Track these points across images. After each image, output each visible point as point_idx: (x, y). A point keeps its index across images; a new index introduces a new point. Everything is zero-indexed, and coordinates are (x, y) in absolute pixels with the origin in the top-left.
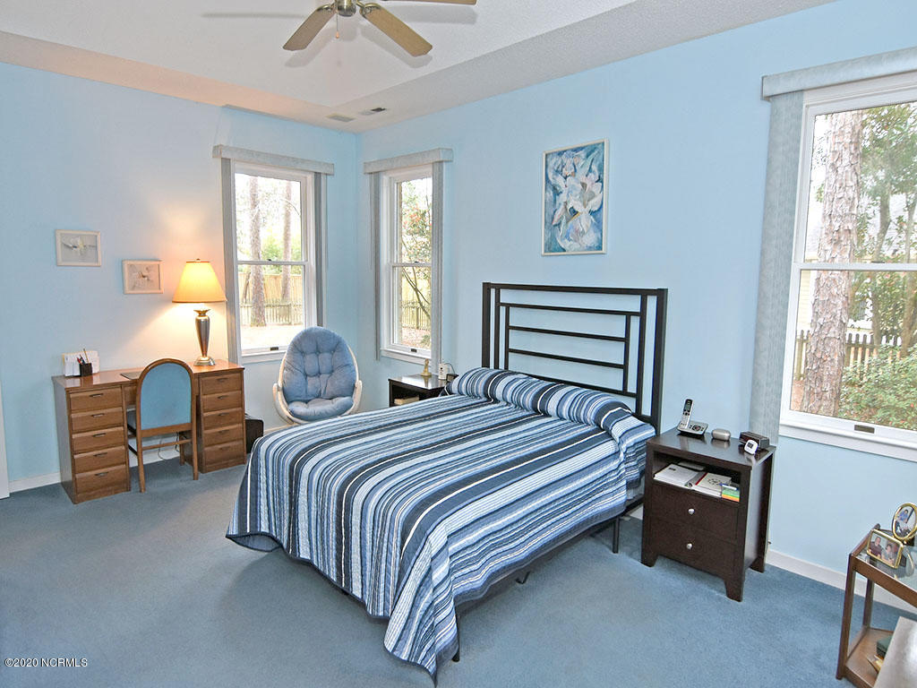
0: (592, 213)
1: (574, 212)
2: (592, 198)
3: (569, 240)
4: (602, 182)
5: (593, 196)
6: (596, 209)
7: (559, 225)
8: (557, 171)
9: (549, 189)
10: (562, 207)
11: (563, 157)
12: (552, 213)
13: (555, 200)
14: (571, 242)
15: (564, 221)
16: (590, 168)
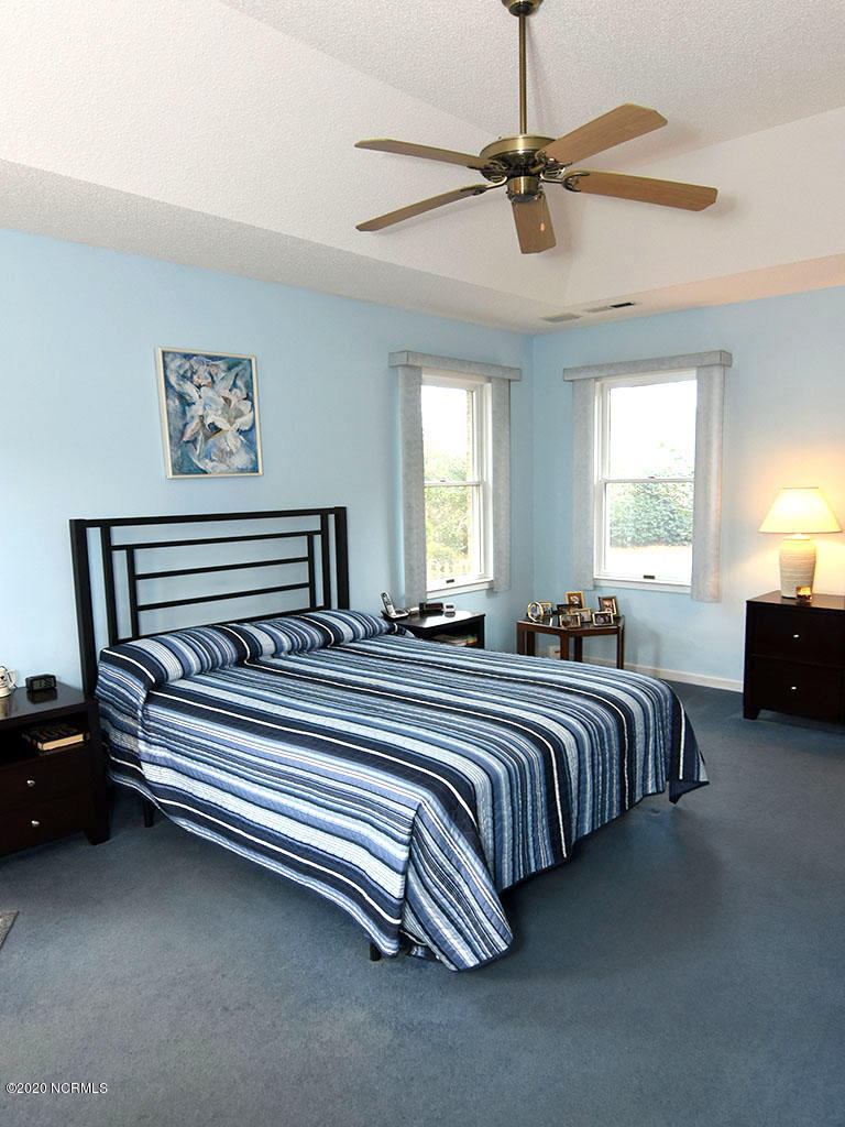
0: (240, 432)
1: (215, 429)
2: (240, 417)
3: (212, 461)
4: (252, 401)
5: (240, 414)
6: (247, 428)
7: (194, 441)
8: (184, 377)
9: (171, 396)
10: (197, 420)
11: (192, 362)
12: (181, 427)
13: (184, 413)
14: (215, 463)
15: (201, 437)
16: (234, 382)
